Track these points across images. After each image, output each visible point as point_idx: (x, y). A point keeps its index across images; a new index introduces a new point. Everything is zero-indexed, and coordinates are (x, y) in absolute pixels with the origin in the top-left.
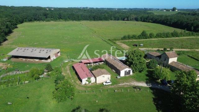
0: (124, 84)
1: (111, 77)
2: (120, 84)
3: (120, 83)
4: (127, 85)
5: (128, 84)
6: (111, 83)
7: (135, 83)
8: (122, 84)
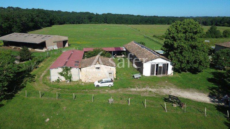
0: (144, 89)
1: (117, 72)
2: (133, 89)
3: (134, 87)
4: (150, 91)
5: (153, 90)
6: (112, 83)
7: (172, 90)
8: (139, 90)
